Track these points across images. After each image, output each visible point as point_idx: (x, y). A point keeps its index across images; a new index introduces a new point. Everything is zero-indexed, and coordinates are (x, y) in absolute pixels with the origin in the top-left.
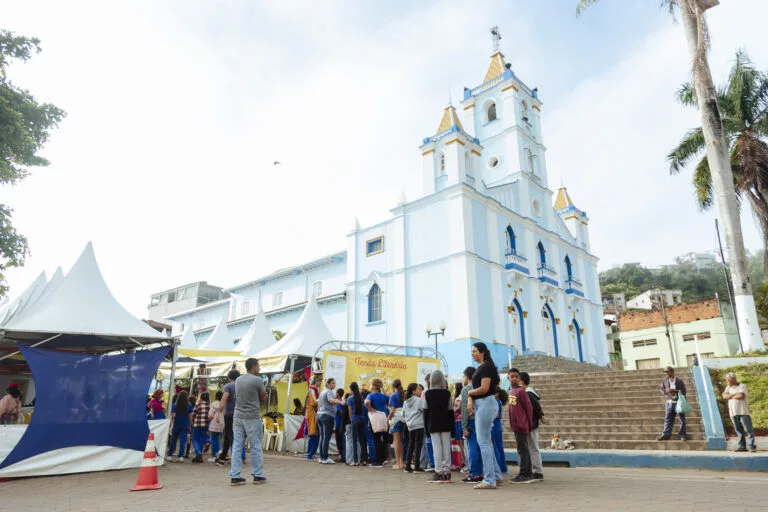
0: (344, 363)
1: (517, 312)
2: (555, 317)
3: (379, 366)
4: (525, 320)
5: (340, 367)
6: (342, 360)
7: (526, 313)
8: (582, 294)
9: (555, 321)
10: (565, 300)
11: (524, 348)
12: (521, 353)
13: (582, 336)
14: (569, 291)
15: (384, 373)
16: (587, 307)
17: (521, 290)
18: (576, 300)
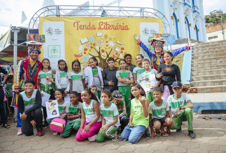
0: (62, 29)
1: (174, 20)
2: (189, 23)
3: (100, 28)
4: (178, 23)
5: (58, 32)
6: (60, 25)
7: (178, 20)
8: (199, 13)
9: (189, 25)
10: (193, 15)
11: (178, 37)
12: (176, 39)
13: (198, 32)
14: (194, 12)
15: (106, 36)
16: (200, 20)
17: (176, 9)
18: (197, 16)
